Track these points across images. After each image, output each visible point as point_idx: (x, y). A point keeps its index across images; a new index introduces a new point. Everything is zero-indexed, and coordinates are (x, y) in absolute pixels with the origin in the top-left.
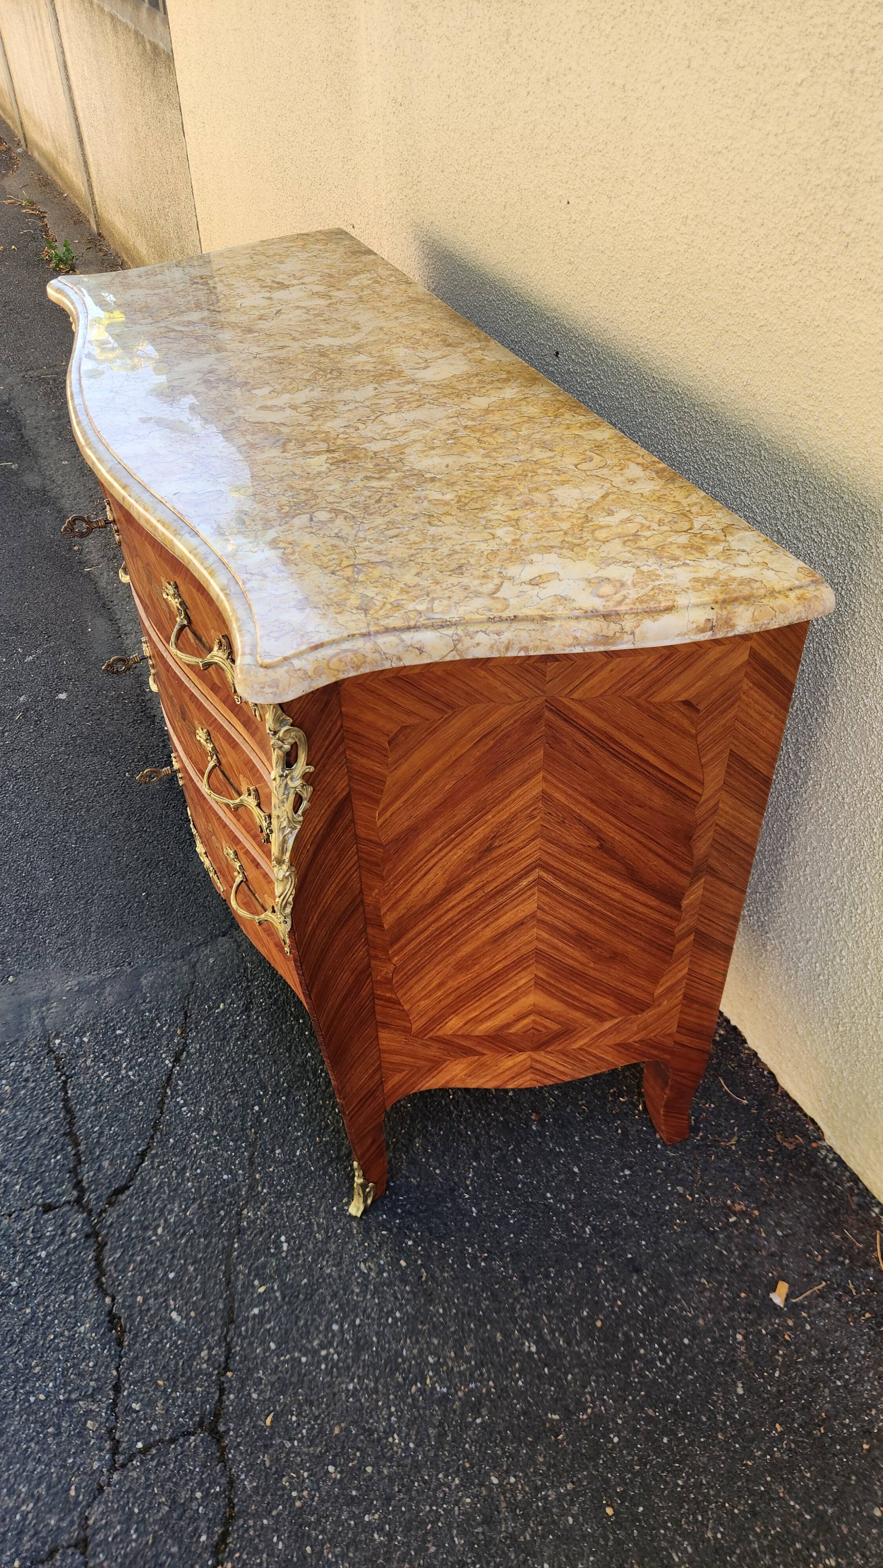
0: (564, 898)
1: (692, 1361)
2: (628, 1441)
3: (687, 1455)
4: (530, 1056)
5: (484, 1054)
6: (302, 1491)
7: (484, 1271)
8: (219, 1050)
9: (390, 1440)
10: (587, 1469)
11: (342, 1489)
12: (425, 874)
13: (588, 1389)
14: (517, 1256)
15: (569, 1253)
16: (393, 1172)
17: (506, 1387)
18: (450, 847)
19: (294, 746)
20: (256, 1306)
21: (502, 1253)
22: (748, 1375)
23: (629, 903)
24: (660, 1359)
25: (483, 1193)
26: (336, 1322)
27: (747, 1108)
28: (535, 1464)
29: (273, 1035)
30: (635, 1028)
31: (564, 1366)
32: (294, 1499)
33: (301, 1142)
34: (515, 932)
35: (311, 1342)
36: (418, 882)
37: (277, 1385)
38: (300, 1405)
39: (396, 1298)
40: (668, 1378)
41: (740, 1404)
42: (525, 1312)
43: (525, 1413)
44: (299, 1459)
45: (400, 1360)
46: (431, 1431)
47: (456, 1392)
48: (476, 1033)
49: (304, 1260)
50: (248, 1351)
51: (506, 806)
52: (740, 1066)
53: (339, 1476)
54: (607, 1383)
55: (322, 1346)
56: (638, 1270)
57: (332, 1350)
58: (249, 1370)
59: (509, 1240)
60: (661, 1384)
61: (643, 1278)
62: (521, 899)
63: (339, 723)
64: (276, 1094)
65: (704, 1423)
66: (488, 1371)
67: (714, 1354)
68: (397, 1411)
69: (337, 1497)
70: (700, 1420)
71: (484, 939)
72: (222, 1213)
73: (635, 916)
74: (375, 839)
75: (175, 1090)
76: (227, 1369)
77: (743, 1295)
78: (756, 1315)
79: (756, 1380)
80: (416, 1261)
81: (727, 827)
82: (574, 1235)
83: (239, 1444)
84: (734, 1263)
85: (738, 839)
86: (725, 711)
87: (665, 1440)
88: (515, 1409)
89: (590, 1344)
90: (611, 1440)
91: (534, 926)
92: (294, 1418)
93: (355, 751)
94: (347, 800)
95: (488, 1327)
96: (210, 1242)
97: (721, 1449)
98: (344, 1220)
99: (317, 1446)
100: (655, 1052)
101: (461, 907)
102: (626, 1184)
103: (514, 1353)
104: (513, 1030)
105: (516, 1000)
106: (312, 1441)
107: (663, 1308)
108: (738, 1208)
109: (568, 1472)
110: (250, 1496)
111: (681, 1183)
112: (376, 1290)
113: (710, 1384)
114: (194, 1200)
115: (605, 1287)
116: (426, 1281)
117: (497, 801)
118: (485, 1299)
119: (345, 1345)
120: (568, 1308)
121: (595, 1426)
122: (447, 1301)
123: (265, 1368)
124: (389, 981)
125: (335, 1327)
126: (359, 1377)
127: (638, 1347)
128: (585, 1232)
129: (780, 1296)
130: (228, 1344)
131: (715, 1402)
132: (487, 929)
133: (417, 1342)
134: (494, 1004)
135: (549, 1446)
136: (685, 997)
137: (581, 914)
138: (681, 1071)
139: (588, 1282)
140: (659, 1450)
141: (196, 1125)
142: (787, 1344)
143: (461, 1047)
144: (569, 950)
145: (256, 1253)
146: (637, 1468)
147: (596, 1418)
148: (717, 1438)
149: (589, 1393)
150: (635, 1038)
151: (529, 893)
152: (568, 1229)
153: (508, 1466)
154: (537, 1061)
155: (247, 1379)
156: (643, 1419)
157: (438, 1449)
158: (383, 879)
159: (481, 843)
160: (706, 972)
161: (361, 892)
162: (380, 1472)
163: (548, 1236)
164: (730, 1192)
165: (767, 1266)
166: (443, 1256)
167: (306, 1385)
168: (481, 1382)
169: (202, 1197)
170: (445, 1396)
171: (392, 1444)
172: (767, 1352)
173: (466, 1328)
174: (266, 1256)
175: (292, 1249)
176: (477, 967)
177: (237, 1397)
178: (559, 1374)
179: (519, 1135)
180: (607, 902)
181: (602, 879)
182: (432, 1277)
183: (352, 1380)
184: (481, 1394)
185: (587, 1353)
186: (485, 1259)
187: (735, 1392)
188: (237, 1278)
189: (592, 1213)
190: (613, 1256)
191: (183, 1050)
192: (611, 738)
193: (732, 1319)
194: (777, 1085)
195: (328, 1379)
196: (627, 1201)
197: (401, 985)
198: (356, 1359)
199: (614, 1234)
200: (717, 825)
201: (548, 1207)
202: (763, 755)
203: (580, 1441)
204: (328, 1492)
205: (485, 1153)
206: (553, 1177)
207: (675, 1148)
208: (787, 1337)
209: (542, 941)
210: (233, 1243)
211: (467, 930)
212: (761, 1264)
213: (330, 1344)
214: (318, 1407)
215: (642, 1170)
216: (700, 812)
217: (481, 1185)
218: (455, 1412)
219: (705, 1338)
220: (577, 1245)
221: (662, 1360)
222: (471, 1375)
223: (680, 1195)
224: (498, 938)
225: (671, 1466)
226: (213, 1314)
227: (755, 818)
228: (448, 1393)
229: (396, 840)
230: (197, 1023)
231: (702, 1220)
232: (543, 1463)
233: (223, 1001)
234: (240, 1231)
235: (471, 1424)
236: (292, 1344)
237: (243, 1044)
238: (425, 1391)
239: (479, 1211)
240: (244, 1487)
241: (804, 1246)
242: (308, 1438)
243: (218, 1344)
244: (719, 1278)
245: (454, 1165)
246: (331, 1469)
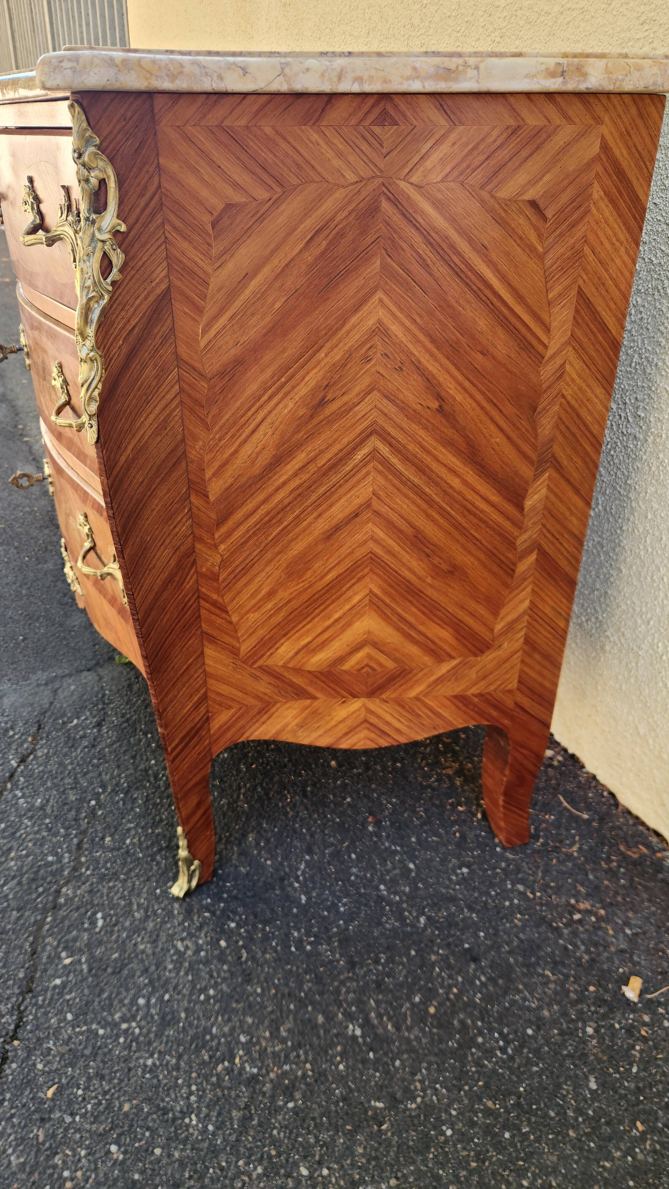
0: (401, 481)
1: (537, 1052)
2: (463, 1134)
3: (532, 1153)
4: (364, 705)
5: (315, 698)
6: (76, 1171)
7: (309, 955)
8: (65, 755)
9: (187, 1120)
10: (414, 1162)
11: (124, 1171)
12: (253, 432)
13: (418, 1077)
14: (345, 940)
15: (402, 941)
16: (222, 862)
17: (325, 1070)
18: (280, 395)
19: (103, 183)
20: (59, 977)
21: (330, 938)
22: (602, 1069)
23: (470, 495)
24: (501, 1049)
25: (314, 883)
26: (143, 997)
27: (588, 822)
28: (353, 1154)
29: (120, 746)
30: (474, 676)
31: (392, 1051)
32: (65, 1180)
33: (133, 832)
34: (349, 527)
35: (112, 1015)
36: (245, 441)
37: (67, 1056)
38: (89, 1079)
39: (211, 976)
40: (509, 1068)
41: (593, 1099)
42: (351, 995)
43: (344, 1099)
44: (78, 1136)
45: (208, 1037)
46: (234, 1113)
47: (268, 1073)
48: (308, 668)
49: (119, 936)
50: (42, 1020)
51: (340, 341)
52: (579, 787)
53: (121, 1157)
54: (440, 1071)
55: (124, 1019)
56: (475, 960)
57: (134, 1024)
58: (39, 1039)
59: (338, 926)
60: (502, 1075)
61: (481, 967)
62: (355, 479)
63: (156, 179)
64: (115, 792)
65: (552, 1119)
66: (306, 1053)
67: (562, 1045)
68: (198, 1090)
69: (116, 1180)
70: (546, 1116)
71: (317, 533)
72: (41, 890)
73: (475, 515)
74: (198, 365)
75: (15, 786)
76: (14, 1037)
77: (592, 988)
78: (607, 1009)
79: (610, 1075)
80: (237, 942)
81: (573, 402)
82: (407, 925)
83: (13, 1116)
84: (581, 957)
85: (585, 424)
86: (573, 226)
87: (507, 1135)
88: (334, 1095)
89: (422, 1030)
90: (443, 1133)
91: (369, 520)
92: (80, 1092)
93: (175, 228)
94: (166, 296)
95: (310, 1008)
96: (22, 916)
97: (573, 1147)
98: (166, 902)
99: (101, 1123)
100: (495, 714)
101: (293, 485)
102: (463, 881)
103: (337, 1036)
104: (346, 666)
105: (349, 624)
106: (96, 1118)
107: (504, 997)
108: (582, 906)
109: (392, 1166)
110: (14, 1174)
111: (522, 881)
112: (191, 968)
113: (558, 1077)
114: (14, 877)
115: (439, 975)
116: (246, 962)
117: (331, 331)
118: (308, 981)
119: (149, 1019)
120: (398, 994)
121: (425, 1116)
122: (266, 980)
123: (57, 1039)
124: (215, 577)
125: (141, 1001)
126: (160, 1052)
127: (476, 1036)
128: (419, 922)
129: (633, 990)
130: (21, 1012)
131: (564, 1096)
132: (321, 521)
133: (229, 1020)
134: (328, 628)
135: (371, 1136)
136: (527, 641)
137: (418, 506)
138: (522, 747)
139: (421, 968)
140: (499, 1146)
141: (30, 814)
142: (645, 1040)
143: (292, 684)
144: (406, 557)
145: (69, 927)
146: (474, 1164)
147: (427, 1109)
148: (568, 1135)
149: (420, 1081)
150: (475, 690)
151: (364, 471)
152: (402, 919)
153: (321, 1156)
154: (371, 712)
155: (35, 1049)
156: (482, 1111)
157: (241, 1133)
158: (208, 428)
159: (313, 392)
160: (548, 610)
161: (183, 440)
162: (170, 1156)
163: (380, 924)
164: (573, 892)
165: (617, 962)
166: (266, 938)
167: (99, 1059)
168: (296, 1064)
169: (22, 875)
170: (254, 1078)
171: (188, 1126)
172: (622, 1046)
173: (285, 1008)
174: (79, 931)
175: (107, 925)
176: (309, 573)
177: (19, 1067)
178: (385, 1059)
179: (355, 833)
180: (446, 492)
181: (441, 457)
182: (253, 958)
183: (152, 1056)
184: (296, 1077)
185: (417, 1038)
186: (310, 943)
187: (587, 1086)
188: (44, 949)
189: (428, 904)
190: (449, 945)
191: (31, 753)
192: (453, 247)
193: (581, 1012)
194: (617, 804)
195: (126, 1053)
196: (464, 896)
197: (229, 587)
198: (159, 1035)
199: (450, 925)
200: (563, 396)
201: (381, 898)
202: (613, 306)
203: (407, 1131)
204: (105, 1174)
205: (319, 848)
206: (388, 872)
207: (513, 849)
208: (643, 1033)
209: (376, 541)
210: (46, 917)
211: (298, 520)
212: (610, 960)
213: (133, 1018)
214: (110, 1081)
215: (480, 869)
216: (547, 371)
217: (312, 877)
218: (264, 1094)
219: (551, 1029)
220: (411, 934)
221: (503, 1050)
222: (287, 1057)
223: (520, 893)
224: (331, 535)
225: (515, 1164)
226: (11, 982)
227: (602, 397)
228: (258, 1074)
229: (221, 374)
230: (49, 734)
231: (545, 917)
232: (363, 1155)
233: (78, 718)
234: (56, 907)
235: (281, 1108)
236: (91, 1016)
237: (89, 751)
238: (232, 1070)
239: (309, 899)
240: (10, 1162)
241: (656, 944)
242: (92, 1114)
243: (10, 1012)
244: (565, 971)
245: (286, 857)
246: (114, 1148)
